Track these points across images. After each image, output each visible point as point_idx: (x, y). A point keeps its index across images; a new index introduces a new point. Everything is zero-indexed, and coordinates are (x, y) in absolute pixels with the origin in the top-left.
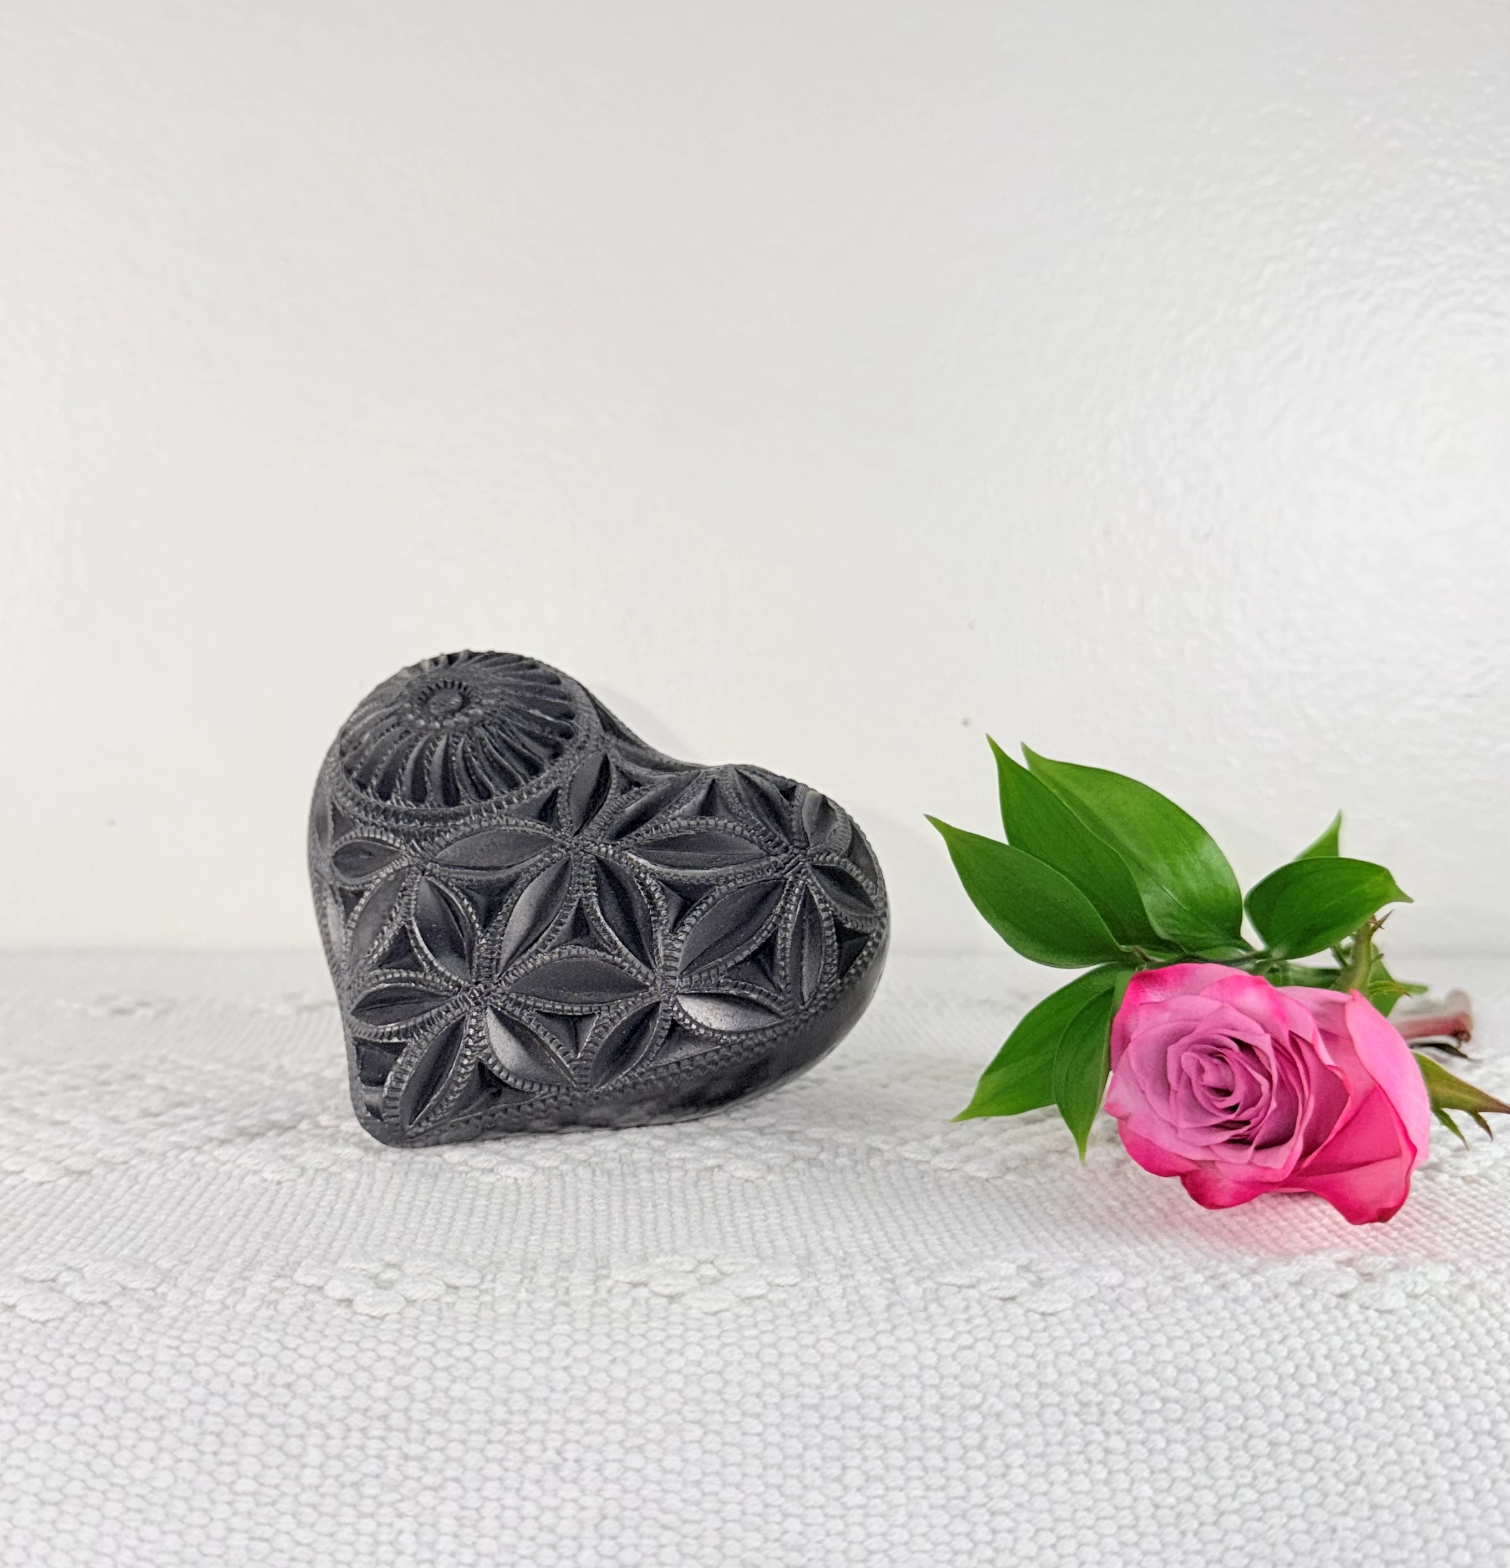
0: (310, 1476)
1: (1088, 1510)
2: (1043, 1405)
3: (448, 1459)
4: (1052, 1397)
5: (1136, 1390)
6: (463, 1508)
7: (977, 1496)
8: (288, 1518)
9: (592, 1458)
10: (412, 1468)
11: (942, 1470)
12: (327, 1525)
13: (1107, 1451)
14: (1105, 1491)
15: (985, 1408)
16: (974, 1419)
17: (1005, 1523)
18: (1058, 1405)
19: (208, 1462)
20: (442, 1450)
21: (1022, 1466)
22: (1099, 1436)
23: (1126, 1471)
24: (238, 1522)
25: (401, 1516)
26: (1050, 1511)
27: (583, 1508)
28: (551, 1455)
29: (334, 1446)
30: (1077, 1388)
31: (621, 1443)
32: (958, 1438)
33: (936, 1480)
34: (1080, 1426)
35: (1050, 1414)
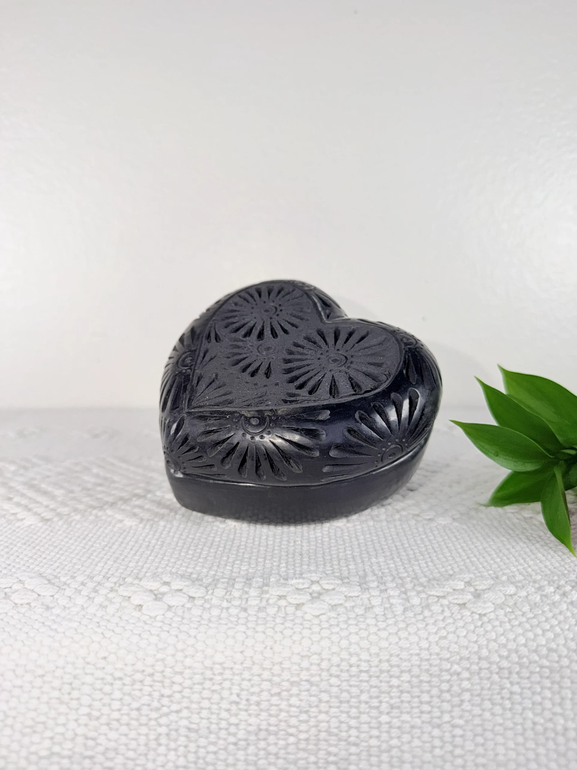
24: (80, 730)
26: (482, 725)
28: (234, 697)
30: (498, 660)
32: (438, 686)
34: (499, 680)
35: (484, 674)
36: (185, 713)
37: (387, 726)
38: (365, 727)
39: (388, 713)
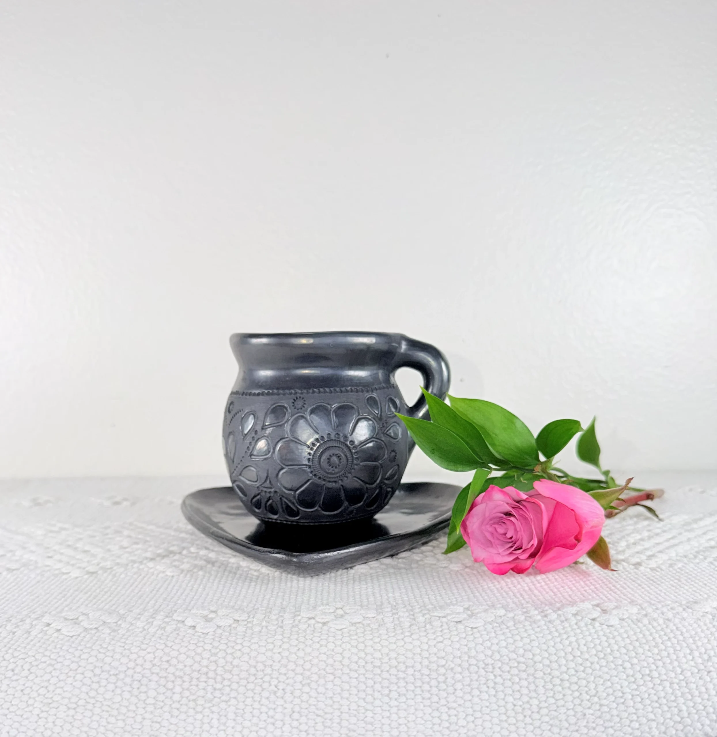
0: (176, 697)
1: (487, 707)
3: (232, 690)
4: (473, 661)
5: (508, 659)
6: (237, 709)
7: (443, 702)
8: (167, 714)
9: (289, 689)
10: (217, 694)
11: (429, 691)
12: (183, 716)
13: (495, 683)
14: (494, 700)
15: (447, 666)
16: (442, 670)
17: (453, 712)
18: (476, 665)
19: (135, 692)
20: (229, 686)
21: (461, 689)
22: (492, 677)
23: (503, 691)
24: (147, 716)
25: (213, 712)
26: (472, 707)
27: (285, 708)
28: (273, 688)
29: (186, 685)
30: (484, 658)
31: (301, 682)
32: (436, 679)
33: (427, 695)
34: (485, 673)
35: (473, 669)
36: (233, 702)
37: (396, 708)
38: (378, 710)
39: (396, 699)
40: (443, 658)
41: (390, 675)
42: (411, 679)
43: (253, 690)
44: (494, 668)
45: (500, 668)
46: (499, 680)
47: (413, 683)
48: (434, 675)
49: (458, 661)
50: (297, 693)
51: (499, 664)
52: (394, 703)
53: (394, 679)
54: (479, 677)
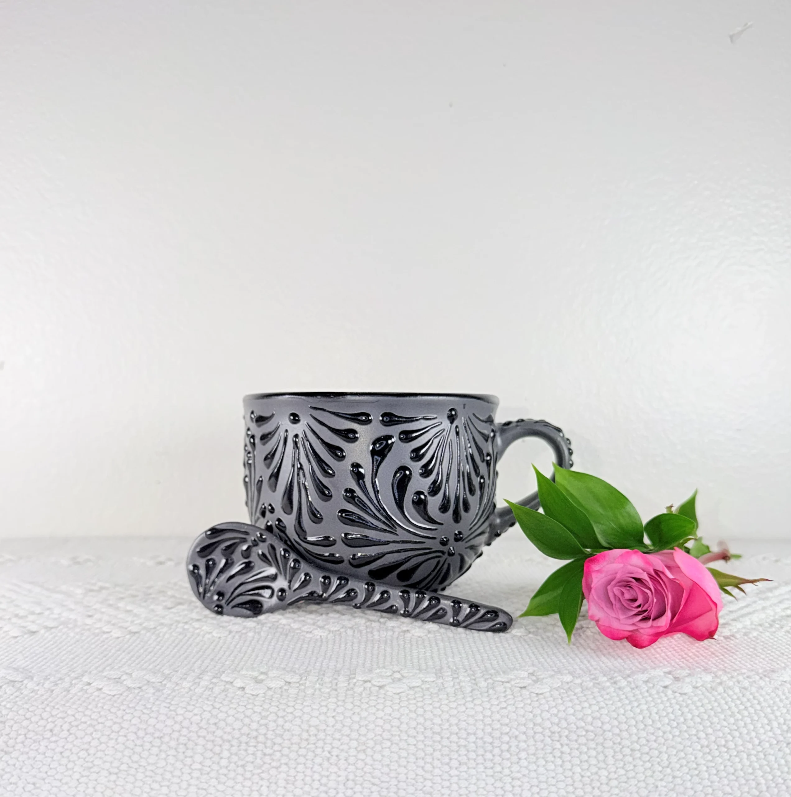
0: (224, 762)
1: (553, 778)
2: (535, 733)
3: (282, 755)
4: (539, 729)
5: (575, 727)
6: (288, 776)
8: (214, 780)
9: (343, 755)
10: (267, 759)
11: (492, 760)
12: (230, 783)
13: (562, 753)
14: (560, 770)
15: (510, 734)
16: (506, 738)
17: (518, 783)
18: (541, 733)
19: (181, 756)
20: (280, 751)
21: (526, 759)
22: (559, 746)
23: (570, 761)
24: (193, 782)
25: (262, 779)
26: (537, 778)
27: (339, 776)
28: (326, 754)
29: (234, 750)
30: (550, 725)
31: (356, 748)
32: (499, 747)
33: (489, 764)
34: (551, 742)
35: (538, 737)
36: (284, 768)
37: (457, 778)
38: (438, 779)
39: (456, 769)
40: (507, 725)
41: (451, 742)
42: (472, 746)
43: (305, 756)
44: (560, 737)
45: (567, 737)
46: (566, 749)
47: (475, 751)
48: (497, 743)
49: (523, 729)
50: (352, 760)
51: (566, 733)
52: (454, 772)
53: (454, 747)
54: (545, 746)
